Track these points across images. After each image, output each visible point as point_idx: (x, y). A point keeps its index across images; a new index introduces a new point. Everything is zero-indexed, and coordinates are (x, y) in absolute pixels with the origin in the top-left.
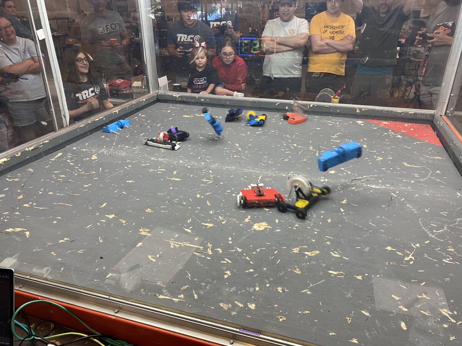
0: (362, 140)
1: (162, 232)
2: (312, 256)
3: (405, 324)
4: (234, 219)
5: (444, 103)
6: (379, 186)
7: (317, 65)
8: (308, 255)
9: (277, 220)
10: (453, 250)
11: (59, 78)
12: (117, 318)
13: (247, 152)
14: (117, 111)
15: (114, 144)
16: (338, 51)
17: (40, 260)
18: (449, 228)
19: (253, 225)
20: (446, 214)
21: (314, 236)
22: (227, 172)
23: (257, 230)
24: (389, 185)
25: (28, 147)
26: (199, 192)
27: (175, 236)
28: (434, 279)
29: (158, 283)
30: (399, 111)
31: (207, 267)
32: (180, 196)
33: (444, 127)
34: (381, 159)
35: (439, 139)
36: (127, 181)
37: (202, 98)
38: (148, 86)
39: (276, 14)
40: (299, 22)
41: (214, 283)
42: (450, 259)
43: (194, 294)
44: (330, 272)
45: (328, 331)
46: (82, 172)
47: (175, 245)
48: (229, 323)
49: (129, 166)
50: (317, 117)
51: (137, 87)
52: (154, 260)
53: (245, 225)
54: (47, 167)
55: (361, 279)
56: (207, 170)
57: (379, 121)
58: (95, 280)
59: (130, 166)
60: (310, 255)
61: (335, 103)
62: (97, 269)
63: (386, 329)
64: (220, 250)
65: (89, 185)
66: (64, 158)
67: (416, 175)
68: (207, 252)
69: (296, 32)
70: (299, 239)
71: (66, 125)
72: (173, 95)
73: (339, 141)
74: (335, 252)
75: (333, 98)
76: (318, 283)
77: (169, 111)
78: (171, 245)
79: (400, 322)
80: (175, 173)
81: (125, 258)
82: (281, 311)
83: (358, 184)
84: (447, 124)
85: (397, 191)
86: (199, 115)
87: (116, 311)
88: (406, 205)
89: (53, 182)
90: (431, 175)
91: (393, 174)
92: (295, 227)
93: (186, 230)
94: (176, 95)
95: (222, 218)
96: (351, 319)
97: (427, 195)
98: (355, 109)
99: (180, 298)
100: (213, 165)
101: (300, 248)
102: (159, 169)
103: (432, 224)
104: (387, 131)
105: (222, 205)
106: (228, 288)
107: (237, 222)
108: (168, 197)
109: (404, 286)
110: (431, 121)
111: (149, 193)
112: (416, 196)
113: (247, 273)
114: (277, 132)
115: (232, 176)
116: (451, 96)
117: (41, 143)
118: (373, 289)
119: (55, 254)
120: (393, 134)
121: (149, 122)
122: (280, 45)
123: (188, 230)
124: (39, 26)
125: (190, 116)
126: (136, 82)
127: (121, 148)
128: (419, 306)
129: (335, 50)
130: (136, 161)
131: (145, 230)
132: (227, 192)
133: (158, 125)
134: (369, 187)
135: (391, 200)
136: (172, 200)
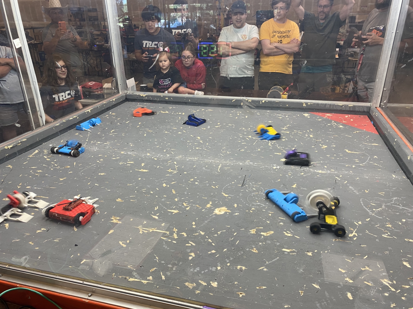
0: (308, 131)
1: (132, 220)
2: (267, 236)
3: (351, 294)
4: (197, 205)
5: (378, 97)
6: (325, 171)
7: (268, 65)
8: (263, 235)
9: (235, 204)
10: (390, 226)
11: (35, 82)
12: (90, 301)
13: (207, 144)
14: (89, 110)
15: (87, 140)
16: (286, 53)
17: (19, 250)
18: (386, 206)
19: (214, 210)
20: (383, 194)
21: (268, 218)
22: (190, 163)
23: (218, 214)
24: (334, 170)
25: (7, 146)
26: (165, 181)
27: (144, 223)
28: (375, 253)
29: (129, 267)
30: (340, 105)
31: (173, 250)
32: (148, 186)
33: (379, 117)
34: (326, 147)
35: (376, 128)
36: (99, 174)
37: (166, 97)
38: (117, 87)
39: (231, 21)
40: (250, 28)
41: (180, 264)
42: (388, 234)
43: (162, 275)
44: (284, 250)
45: (283, 304)
46: (57, 166)
47: (144, 231)
48: (193, 300)
50: (269, 111)
51: (108, 89)
52: (124, 246)
53: (207, 210)
54: (25, 163)
55: (312, 255)
56: (172, 162)
57: (323, 114)
58: (70, 267)
59: (102, 160)
60: (265, 235)
61: (284, 99)
62: (72, 256)
63: (334, 300)
64: (185, 234)
65: (64, 178)
66: (41, 155)
67: (357, 161)
68: (173, 236)
69: (247, 37)
70: (256, 221)
71: (42, 125)
72: (140, 95)
73: (288, 132)
74: (288, 232)
75: (282, 94)
76: (273, 261)
78: (140, 231)
79: (346, 292)
80: (143, 165)
81: (97, 245)
82: (240, 288)
83: (306, 170)
84: (382, 114)
85: (340, 175)
86: (164, 112)
87: (90, 294)
88: (349, 187)
89: (30, 177)
90: (370, 160)
91: (337, 160)
92: (252, 211)
93: (154, 217)
94: (143, 95)
95: (187, 205)
96: (303, 292)
97: (366, 178)
98: (302, 104)
99: (149, 280)
100: (177, 157)
101: (256, 229)
102: (128, 162)
103: (371, 204)
104: (330, 122)
105: (186, 193)
106: (193, 268)
107: (199, 207)
108: (137, 187)
109: (349, 260)
110: (368, 113)
111: (120, 184)
112: (357, 179)
113: (209, 254)
114: (234, 126)
115: (194, 166)
116: (384, 90)
117: (20, 142)
118: (322, 264)
119: (32, 244)
120: (336, 124)
121: (118, 119)
122: (235, 49)
123: (156, 217)
124: (16, 36)
126: (106, 84)
127: (94, 144)
128: (363, 277)
129: (283, 52)
130: (107, 156)
131: (116, 218)
132: (190, 181)
133: (127, 122)
134: (316, 172)
135: (336, 183)
136: (141, 190)
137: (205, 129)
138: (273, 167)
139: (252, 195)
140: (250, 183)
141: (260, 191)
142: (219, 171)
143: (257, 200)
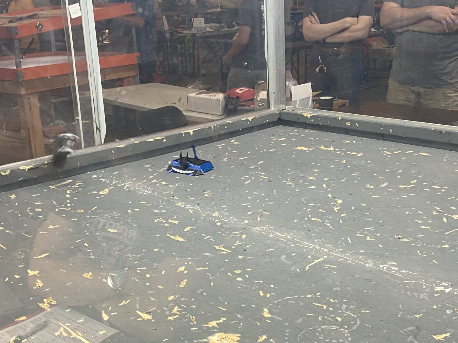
4: (194, 317)
9: (264, 336)
13: (345, 214)
14: (192, 131)
15: (151, 177)
19: (212, 334)
22: (270, 242)
25: (24, 165)
26: (190, 263)
27: (78, 321)
37: (347, 120)
46: (68, 207)
47: (63, 333)
49: (135, 210)
53: (200, 331)
54: (35, 195)
56: (240, 234)
65: (57, 226)
71: (99, 143)
72: (303, 114)
77: (282, 139)
78: (59, 331)
80: (188, 229)
89: (19, 215)
94: (309, 115)
95: (178, 311)
100: (258, 227)
102: (172, 220)
105: (200, 291)
111: (117, 251)
115: (271, 250)
121: (234, 152)
125: (307, 149)
127: (154, 184)
130: (153, 205)
131: (51, 301)
132: (233, 273)
133: (242, 159)
136: (137, 267)
137: (372, 187)
138: (436, 287)
139: (320, 329)
140: (344, 306)
141: (346, 327)
142: (307, 268)
143: (318, 340)
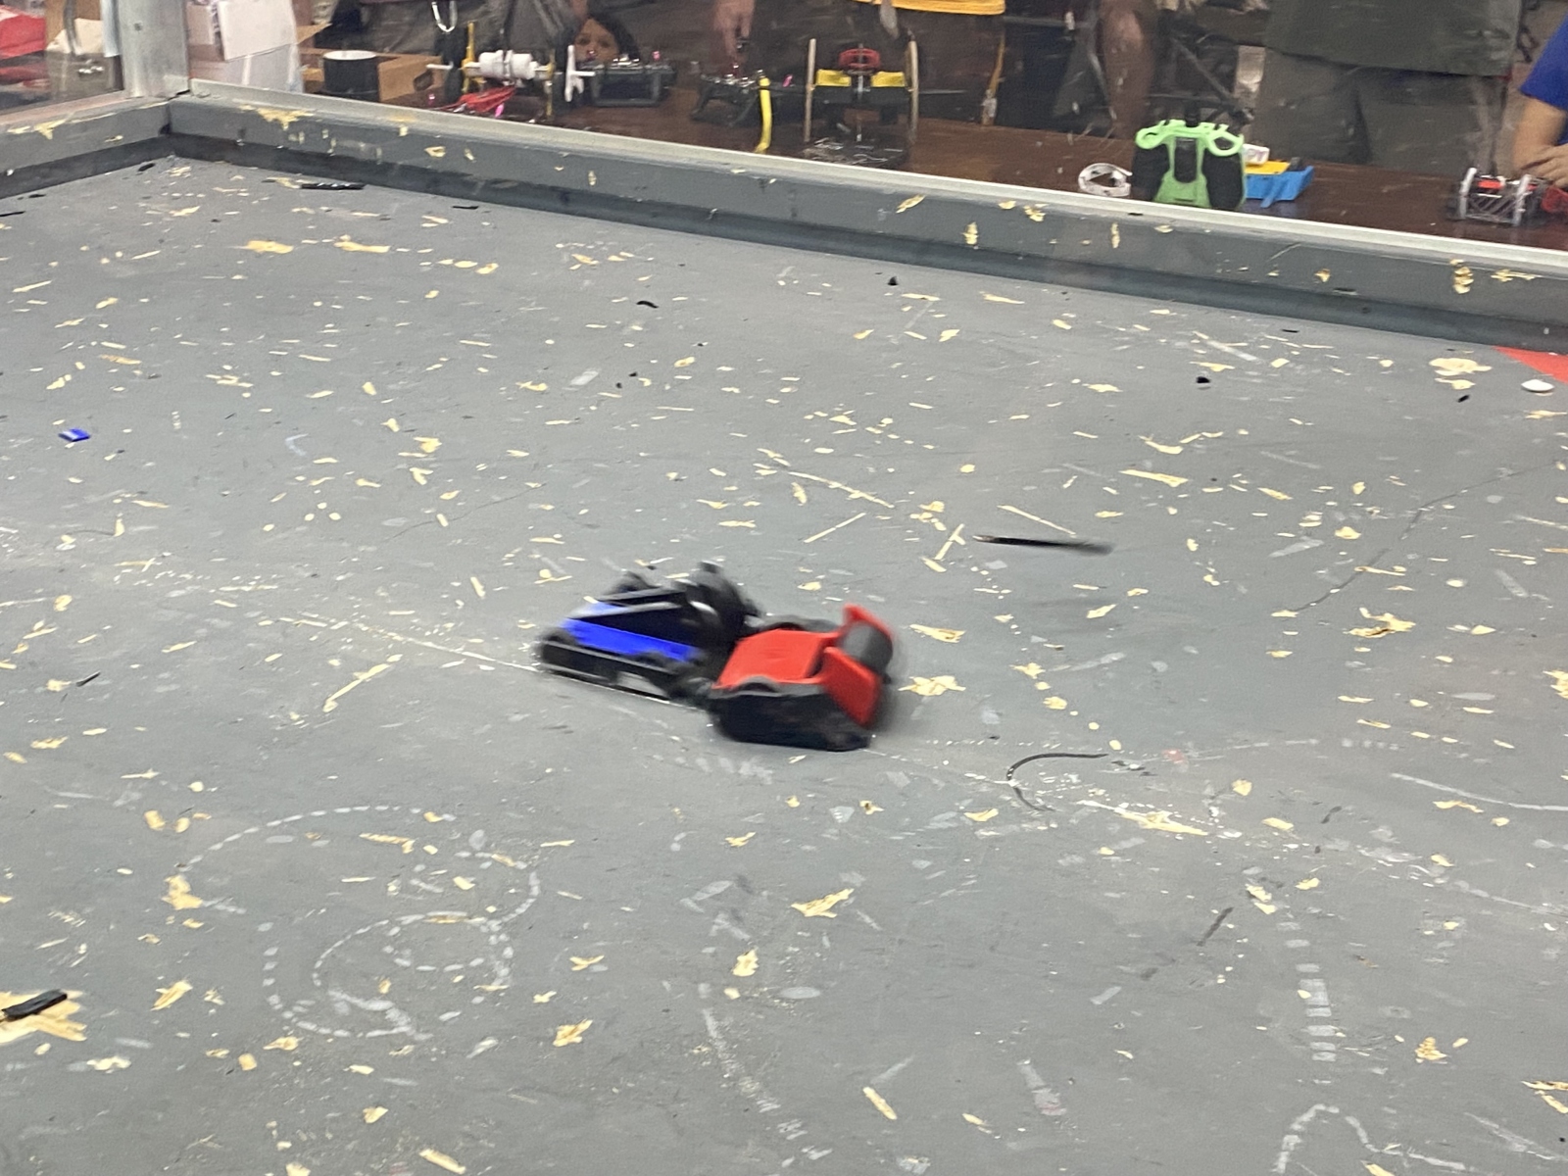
6: (1204, 822)
9: (179, 984)
24: (1286, 826)
34: (1402, 627)
37: (431, 140)
72: (262, 112)
85: (1309, 877)
88: (1297, 988)
92: (258, 1055)
94: (280, 115)
100: (121, 560)
103: (1375, 1168)
112: (1442, 931)
125: (289, 249)
134: (1118, 818)
135: (1209, 934)
139: (395, 930)
140: (479, 833)
141: (491, 909)
142: (330, 705)
143: (393, 973)
